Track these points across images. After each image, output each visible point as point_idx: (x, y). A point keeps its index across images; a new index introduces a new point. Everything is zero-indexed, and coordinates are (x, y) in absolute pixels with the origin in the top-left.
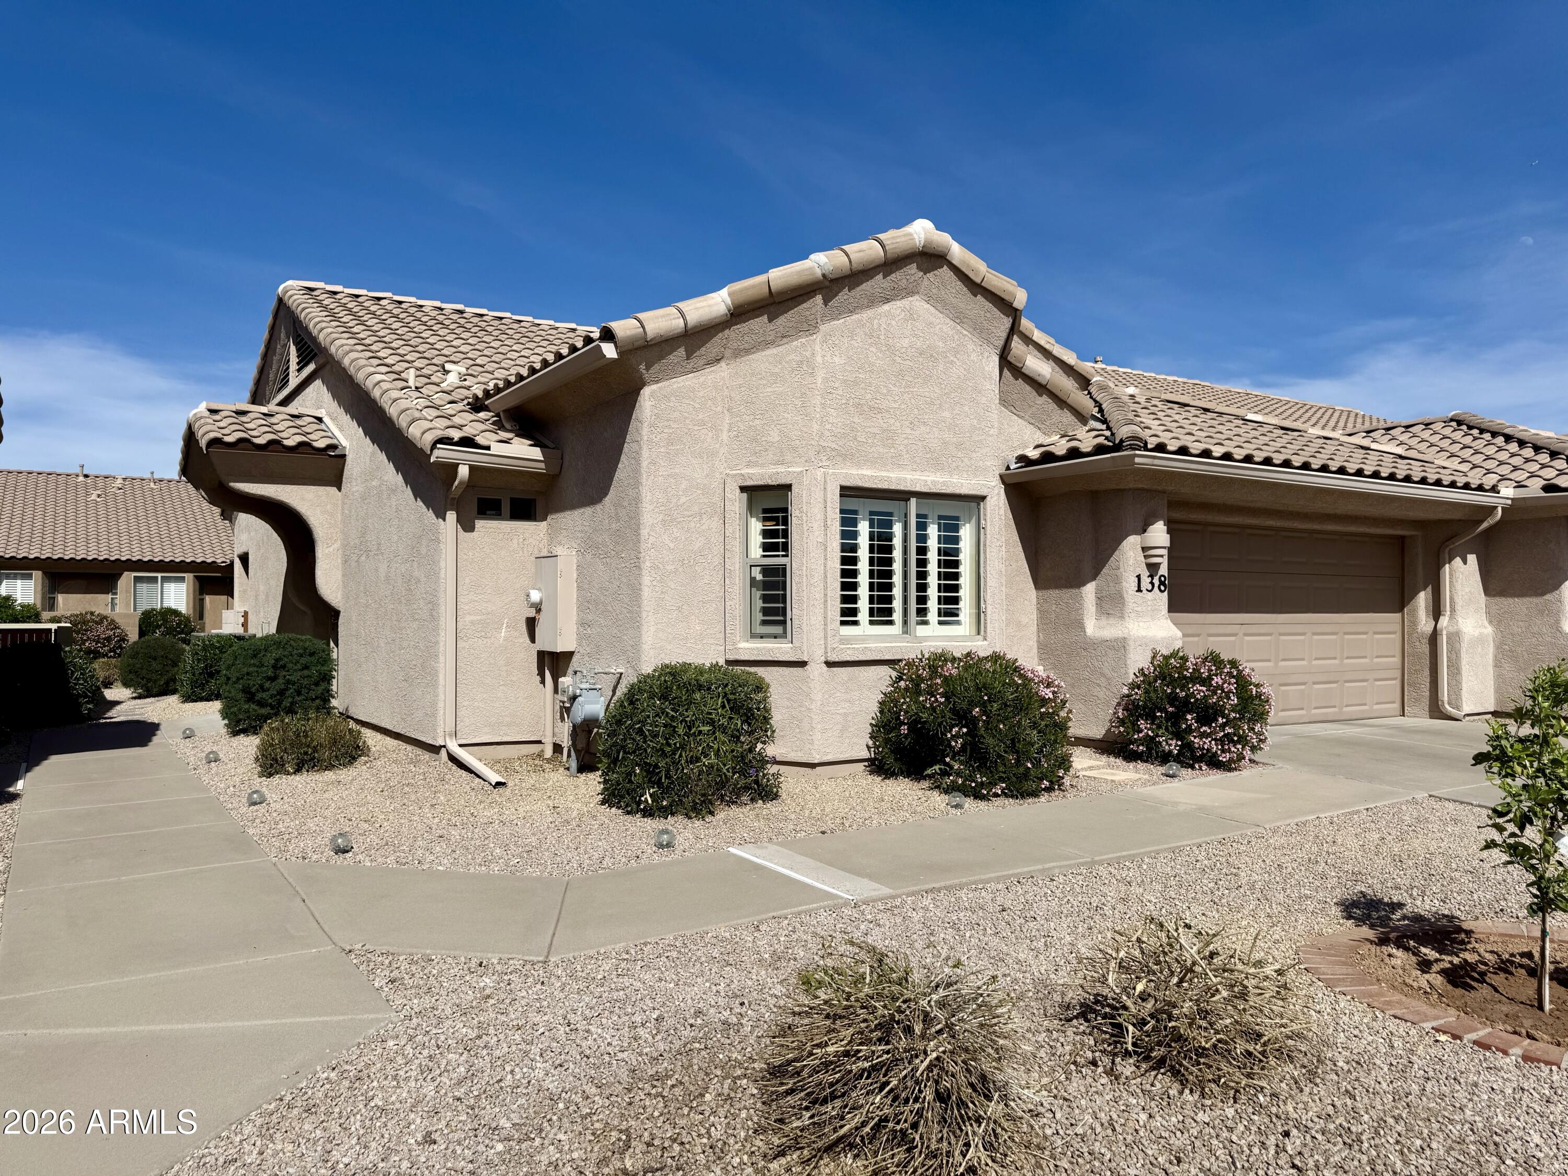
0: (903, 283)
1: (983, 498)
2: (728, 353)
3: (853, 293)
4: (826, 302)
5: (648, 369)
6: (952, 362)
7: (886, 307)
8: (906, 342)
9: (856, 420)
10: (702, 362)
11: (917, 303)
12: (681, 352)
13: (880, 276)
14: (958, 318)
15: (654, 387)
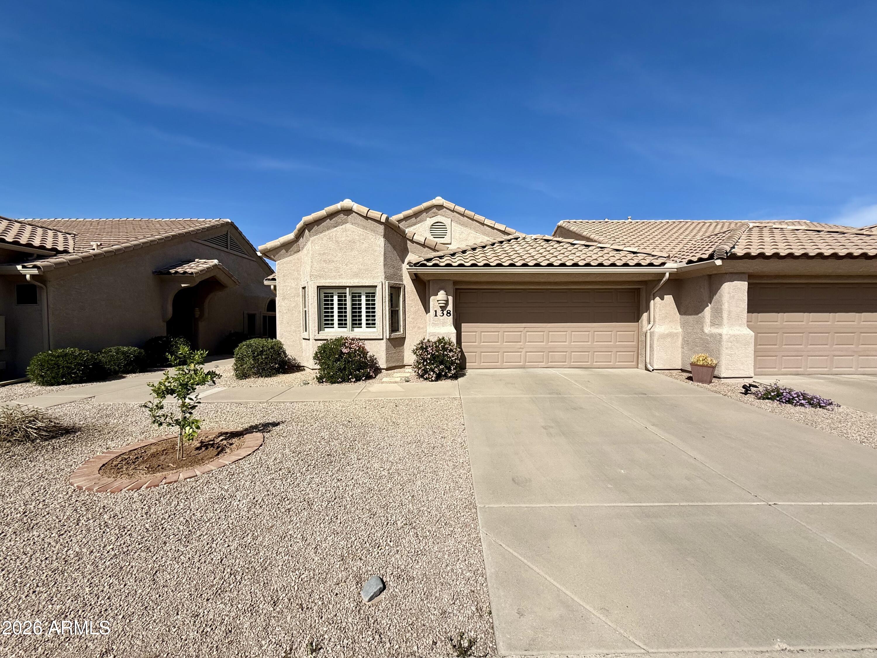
0: (340, 220)
1: (376, 286)
2: (301, 249)
3: (319, 227)
4: (309, 231)
5: (274, 257)
6: (363, 243)
7: (335, 229)
8: (343, 239)
9: (324, 265)
10: (292, 253)
11: (348, 226)
12: (284, 251)
13: (328, 220)
14: (365, 228)
15: (279, 261)
